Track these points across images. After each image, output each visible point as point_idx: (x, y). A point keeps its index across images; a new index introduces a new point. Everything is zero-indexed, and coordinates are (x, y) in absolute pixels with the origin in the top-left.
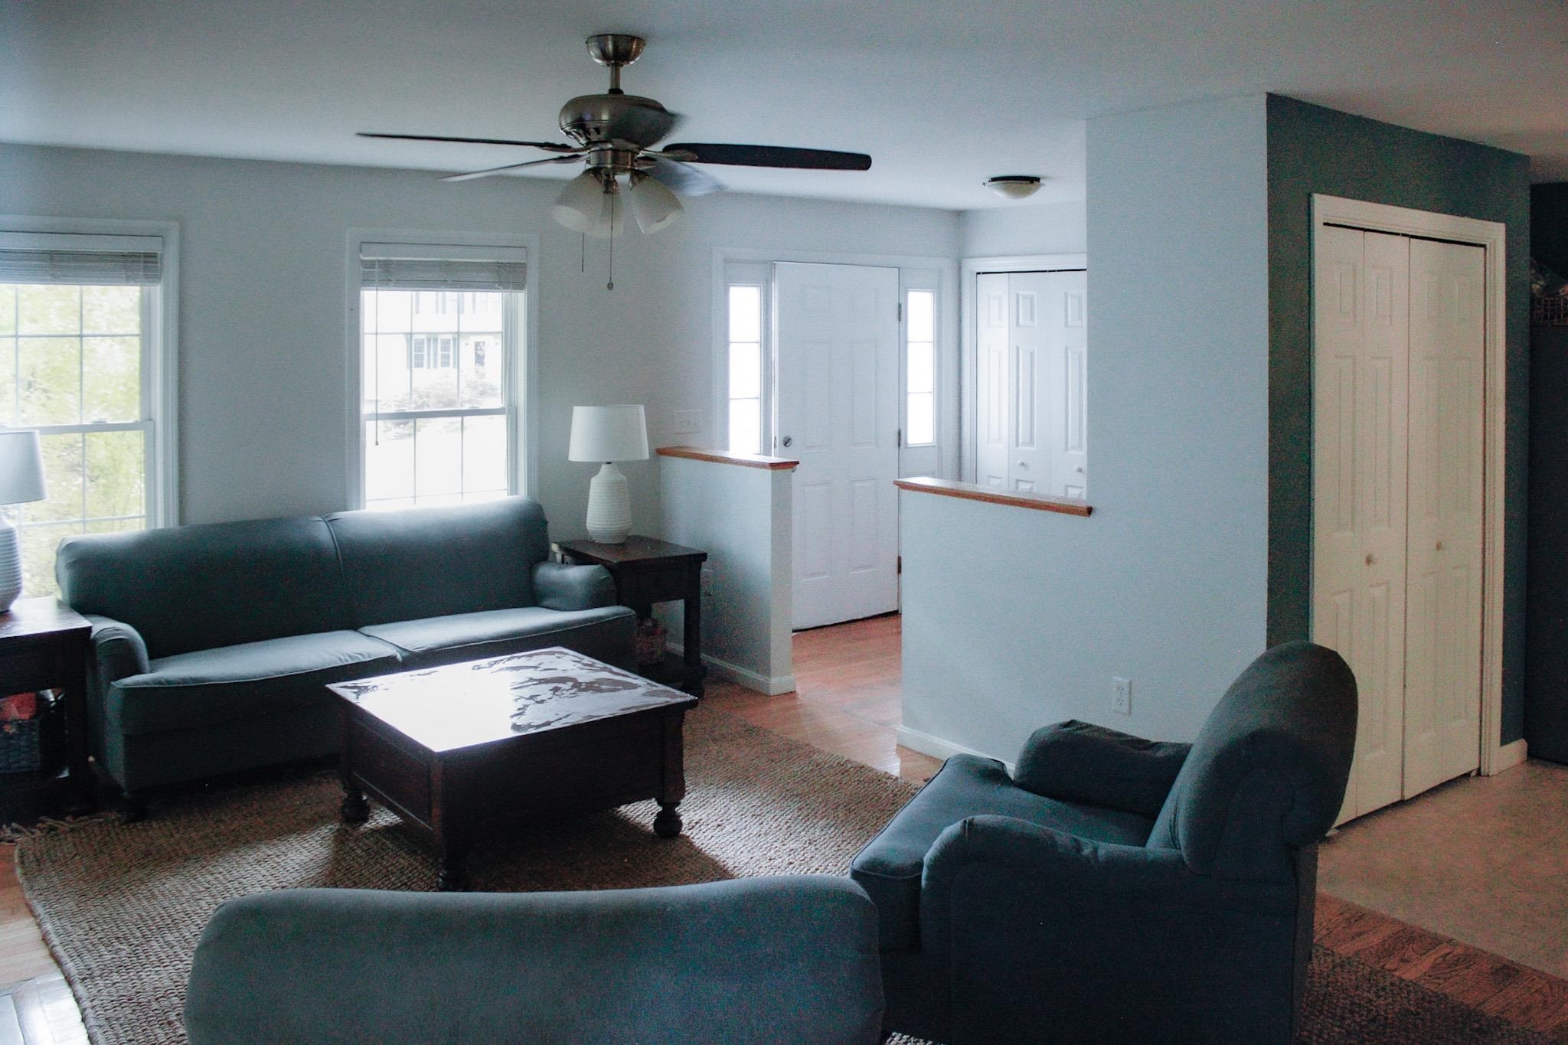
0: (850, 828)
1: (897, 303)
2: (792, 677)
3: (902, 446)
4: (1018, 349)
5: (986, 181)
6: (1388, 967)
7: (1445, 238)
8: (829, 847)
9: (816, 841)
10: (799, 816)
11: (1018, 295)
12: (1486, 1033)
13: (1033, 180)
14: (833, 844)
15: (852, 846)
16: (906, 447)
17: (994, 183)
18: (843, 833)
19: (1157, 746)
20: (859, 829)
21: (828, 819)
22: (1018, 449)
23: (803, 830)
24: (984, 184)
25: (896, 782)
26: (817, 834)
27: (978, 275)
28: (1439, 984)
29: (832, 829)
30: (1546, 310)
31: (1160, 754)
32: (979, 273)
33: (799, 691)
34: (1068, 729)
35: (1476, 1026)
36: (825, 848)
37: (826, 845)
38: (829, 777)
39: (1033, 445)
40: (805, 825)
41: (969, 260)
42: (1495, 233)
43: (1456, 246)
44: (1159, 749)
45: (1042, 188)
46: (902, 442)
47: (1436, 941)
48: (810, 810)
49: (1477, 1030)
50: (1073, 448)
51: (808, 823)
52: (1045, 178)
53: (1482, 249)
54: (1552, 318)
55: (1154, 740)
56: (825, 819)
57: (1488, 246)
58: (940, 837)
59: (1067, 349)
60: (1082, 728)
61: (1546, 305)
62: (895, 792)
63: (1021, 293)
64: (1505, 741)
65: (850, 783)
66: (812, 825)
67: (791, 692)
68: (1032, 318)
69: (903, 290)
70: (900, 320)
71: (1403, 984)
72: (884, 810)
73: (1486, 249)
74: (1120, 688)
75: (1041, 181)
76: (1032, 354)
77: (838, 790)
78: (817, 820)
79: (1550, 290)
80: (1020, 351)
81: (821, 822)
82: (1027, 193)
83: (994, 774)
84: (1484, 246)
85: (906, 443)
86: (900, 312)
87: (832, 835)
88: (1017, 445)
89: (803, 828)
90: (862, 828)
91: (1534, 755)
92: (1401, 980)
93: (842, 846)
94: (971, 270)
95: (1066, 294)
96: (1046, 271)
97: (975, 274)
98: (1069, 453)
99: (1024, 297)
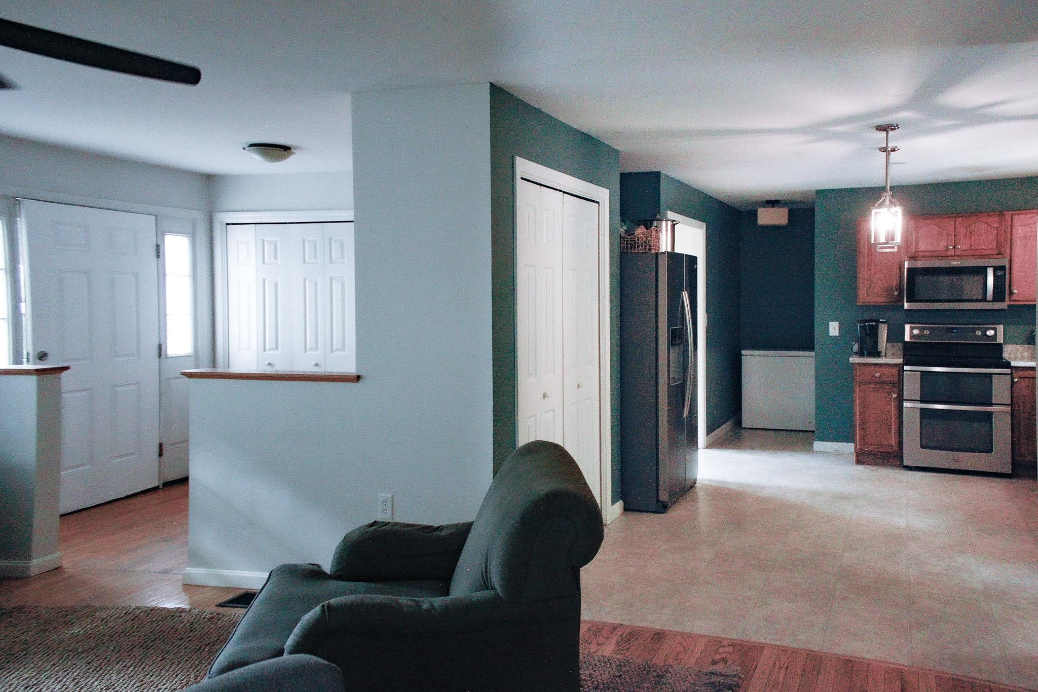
0: (150, 662)
1: (155, 243)
2: (58, 554)
3: (163, 356)
4: (264, 280)
5: (245, 146)
6: (592, 651)
7: (580, 195)
8: (130, 686)
9: (113, 685)
10: (89, 669)
11: (263, 241)
12: (662, 677)
13: (286, 149)
14: (134, 681)
15: (156, 677)
16: (166, 357)
17: (251, 148)
18: (144, 668)
19: (439, 528)
20: (161, 660)
21: (124, 662)
22: (266, 353)
23: (96, 680)
24: (244, 149)
25: (190, 613)
26: (114, 678)
27: (228, 226)
28: (625, 654)
29: (131, 669)
30: (627, 244)
31: (443, 533)
32: (228, 224)
33: (64, 566)
34: (374, 528)
35: (655, 674)
36: (126, 688)
37: (125, 685)
38: (116, 627)
39: (278, 350)
40: (98, 675)
41: (220, 214)
42: (603, 195)
43: (585, 201)
44: (442, 529)
45: (292, 157)
46: (163, 353)
47: (614, 628)
48: (101, 660)
49: (657, 676)
50: (310, 349)
51: (101, 672)
52: (296, 148)
53: (597, 204)
54: (631, 249)
55: (436, 525)
56: (121, 663)
57: (600, 203)
58: (299, 625)
59: (305, 280)
60: (384, 526)
61: (628, 241)
62: (191, 621)
63: (266, 239)
64: (613, 503)
65: (142, 625)
66: (106, 672)
67: (56, 569)
68: (276, 258)
69: (160, 234)
70: (158, 256)
71: (606, 660)
72: (184, 638)
73: (599, 204)
74: (384, 502)
75: (292, 150)
76: (276, 285)
77: (130, 634)
78: (111, 666)
79: (629, 232)
80: (267, 284)
81: (117, 667)
82: (281, 158)
83: (314, 573)
84: (598, 203)
85: (166, 354)
86: (158, 251)
87: (132, 674)
88: (265, 350)
89: (96, 678)
90: (164, 659)
91: (627, 509)
92: (604, 657)
93: (145, 680)
94: (221, 222)
95: (304, 240)
96: (286, 223)
97: (225, 224)
98: (308, 353)
99: (269, 242)
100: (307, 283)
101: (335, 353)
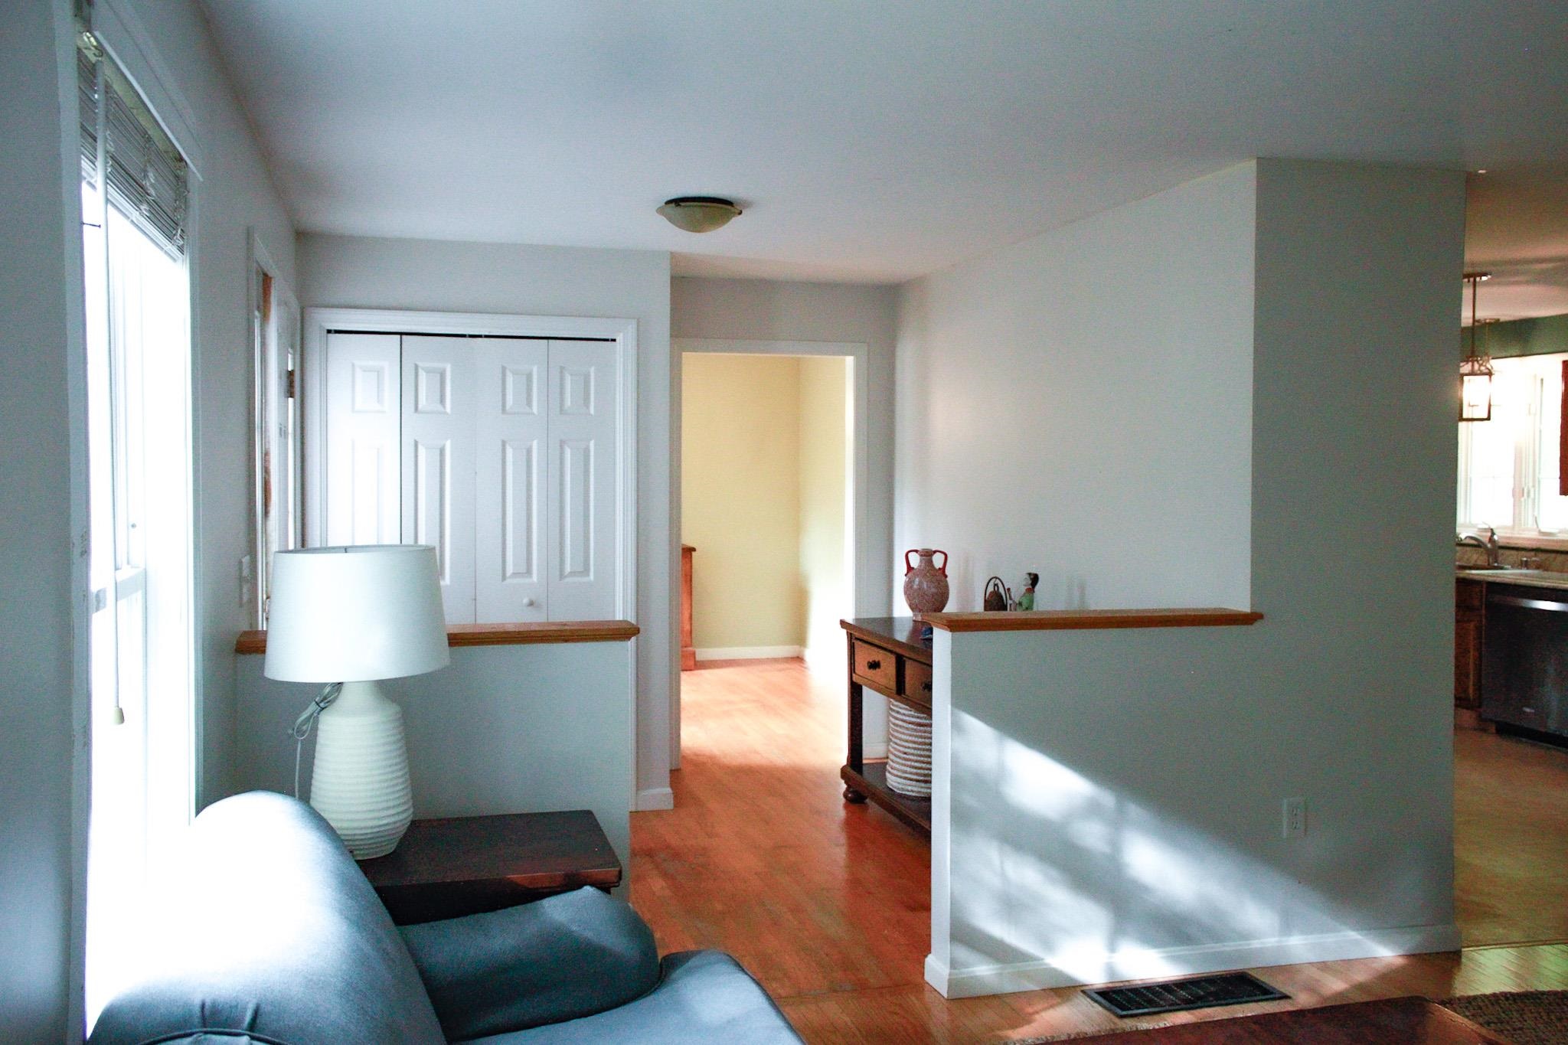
4: (416, 443)
11: (416, 367)
27: (331, 336)
32: (329, 331)
50: (515, 573)
59: (504, 444)
63: (420, 364)
76: (441, 452)
80: (421, 450)
94: (321, 326)
95: (504, 369)
96: (480, 336)
97: (326, 332)
98: (508, 581)
99: (428, 371)
100: (509, 452)
101: (567, 580)
